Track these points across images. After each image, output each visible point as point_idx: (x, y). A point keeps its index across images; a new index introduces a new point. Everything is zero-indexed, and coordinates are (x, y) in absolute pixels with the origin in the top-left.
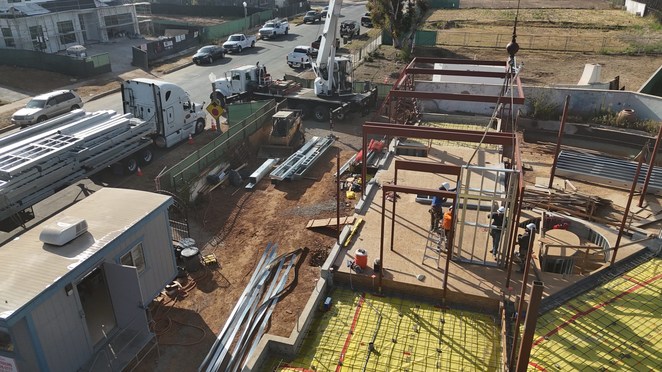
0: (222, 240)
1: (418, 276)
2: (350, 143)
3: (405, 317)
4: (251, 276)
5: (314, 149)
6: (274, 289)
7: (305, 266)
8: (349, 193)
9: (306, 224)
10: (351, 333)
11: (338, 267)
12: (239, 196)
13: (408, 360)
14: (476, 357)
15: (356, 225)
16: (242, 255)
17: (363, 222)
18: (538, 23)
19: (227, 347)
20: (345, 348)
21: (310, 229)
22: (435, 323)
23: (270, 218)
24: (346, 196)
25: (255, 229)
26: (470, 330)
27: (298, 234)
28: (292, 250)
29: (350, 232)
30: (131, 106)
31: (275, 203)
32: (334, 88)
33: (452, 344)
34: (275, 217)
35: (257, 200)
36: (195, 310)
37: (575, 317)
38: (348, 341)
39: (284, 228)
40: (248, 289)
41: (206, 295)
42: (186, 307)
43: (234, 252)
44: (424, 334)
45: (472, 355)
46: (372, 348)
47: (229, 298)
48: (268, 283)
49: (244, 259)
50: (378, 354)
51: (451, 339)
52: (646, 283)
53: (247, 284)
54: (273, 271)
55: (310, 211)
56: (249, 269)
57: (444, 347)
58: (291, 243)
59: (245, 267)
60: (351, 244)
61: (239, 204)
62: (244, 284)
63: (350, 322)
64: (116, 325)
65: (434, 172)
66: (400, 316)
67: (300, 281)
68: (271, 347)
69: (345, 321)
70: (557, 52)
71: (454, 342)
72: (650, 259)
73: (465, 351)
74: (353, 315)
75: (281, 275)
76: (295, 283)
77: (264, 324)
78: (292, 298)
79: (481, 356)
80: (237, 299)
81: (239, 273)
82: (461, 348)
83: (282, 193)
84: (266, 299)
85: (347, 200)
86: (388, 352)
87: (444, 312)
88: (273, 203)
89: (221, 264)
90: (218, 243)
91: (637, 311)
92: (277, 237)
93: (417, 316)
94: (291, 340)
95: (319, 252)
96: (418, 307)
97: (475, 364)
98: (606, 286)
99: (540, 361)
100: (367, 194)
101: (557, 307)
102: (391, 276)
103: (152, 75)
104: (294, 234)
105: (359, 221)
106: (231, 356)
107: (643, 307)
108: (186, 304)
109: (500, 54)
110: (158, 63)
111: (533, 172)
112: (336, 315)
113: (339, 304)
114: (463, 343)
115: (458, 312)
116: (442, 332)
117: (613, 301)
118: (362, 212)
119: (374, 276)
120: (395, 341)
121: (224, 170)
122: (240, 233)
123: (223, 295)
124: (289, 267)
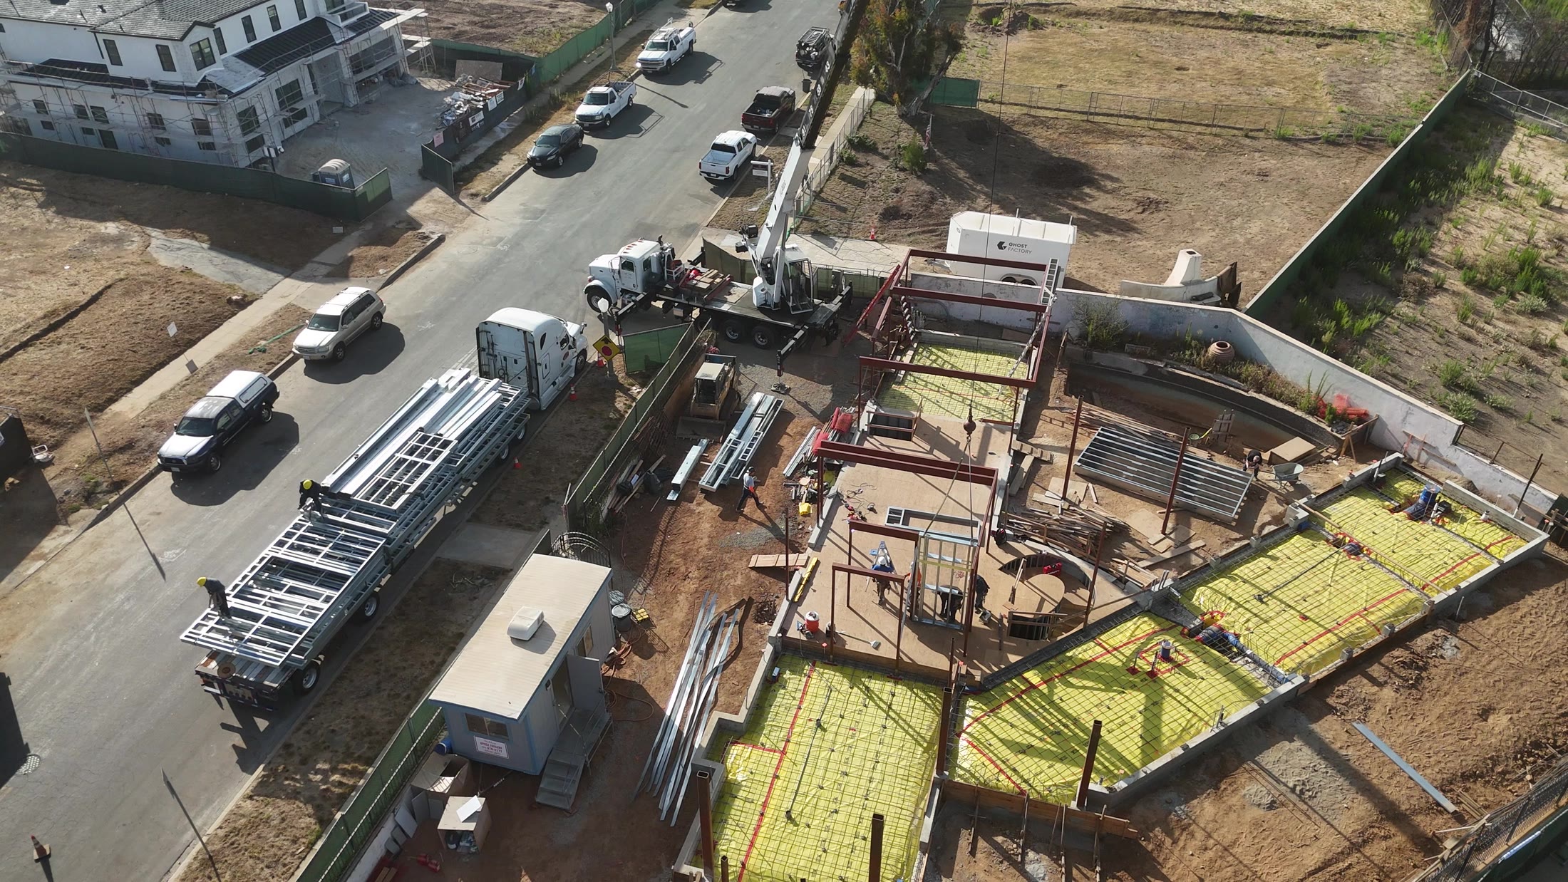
0: (649, 585)
1: (872, 643)
2: (808, 400)
3: (855, 689)
4: (690, 637)
5: (756, 421)
6: (717, 654)
7: (749, 623)
8: (803, 507)
9: (749, 561)
10: (799, 708)
11: (787, 631)
12: (660, 512)
13: (853, 737)
14: (918, 733)
15: (810, 568)
16: (676, 607)
17: (818, 563)
18: (1197, 16)
19: (677, 723)
20: (793, 724)
21: (753, 568)
22: (885, 697)
23: (704, 551)
24: (798, 511)
25: (687, 569)
26: (919, 704)
27: (739, 577)
28: (734, 602)
29: (802, 579)
30: (488, 354)
31: (708, 526)
32: (784, 299)
33: (898, 720)
34: (710, 549)
35: (684, 520)
36: (637, 681)
37: (1023, 692)
38: (796, 716)
39: (722, 568)
40: (689, 655)
41: (646, 662)
42: (627, 678)
43: (667, 602)
44: (872, 709)
45: (915, 731)
46: (819, 725)
47: (670, 667)
48: (710, 646)
49: (680, 614)
50: (825, 730)
51: (898, 715)
52: (1115, 649)
53: (687, 648)
54: (715, 629)
55: (753, 539)
56: (687, 628)
57: (890, 723)
58: (732, 590)
59: (682, 625)
60: (802, 598)
61: (662, 527)
62: (683, 648)
63: (799, 695)
64: (572, 705)
65: (916, 470)
66: (852, 688)
67: (745, 644)
68: (722, 726)
69: (793, 694)
70: (1199, 129)
71: (900, 717)
72: (1134, 616)
73: (910, 726)
74: (802, 687)
75: (723, 636)
76: (740, 647)
77: (711, 698)
78: (737, 666)
79: (923, 732)
80: (679, 668)
81: (676, 633)
82: (906, 723)
83: (715, 508)
84: (709, 669)
85: (800, 518)
86: (834, 729)
87: (896, 683)
88: (706, 526)
89: (655, 620)
90: (645, 589)
91: (1090, 684)
92: (715, 581)
93: (867, 688)
94: (740, 718)
95: (765, 603)
96: (870, 677)
97: (916, 740)
98: (1069, 654)
99: (975, 738)
100: (824, 517)
101: (1010, 680)
102: (844, 643)
103: (464, 205)
104: (734, 576)
105: (813, 562)
106: (682, 733)
107: (1098, 679)
108: (626, 674)
109: (1093, 132)
110: (466, 169)
111: (1052, 466)
112: (784, 688)
113: (787, 675)
114: (908, 719)
115: (911, 683)
116: (890, 707)
117: (1069, 672)
118: (817, 547)
119: (825, 645)
120: (842, 717)
121: (636, 470)
122: (670, 574)
123: (663, 662)
124: (732, 626)
